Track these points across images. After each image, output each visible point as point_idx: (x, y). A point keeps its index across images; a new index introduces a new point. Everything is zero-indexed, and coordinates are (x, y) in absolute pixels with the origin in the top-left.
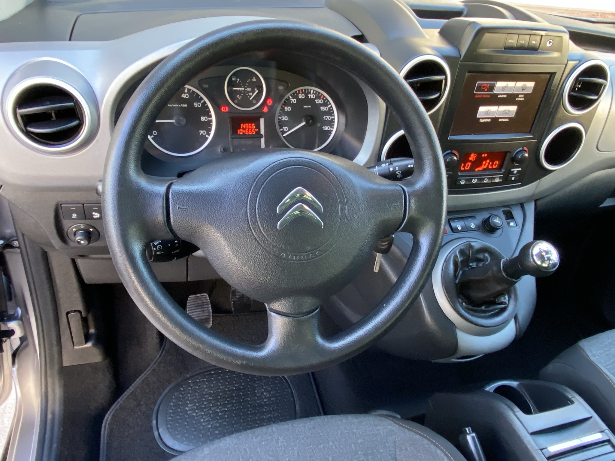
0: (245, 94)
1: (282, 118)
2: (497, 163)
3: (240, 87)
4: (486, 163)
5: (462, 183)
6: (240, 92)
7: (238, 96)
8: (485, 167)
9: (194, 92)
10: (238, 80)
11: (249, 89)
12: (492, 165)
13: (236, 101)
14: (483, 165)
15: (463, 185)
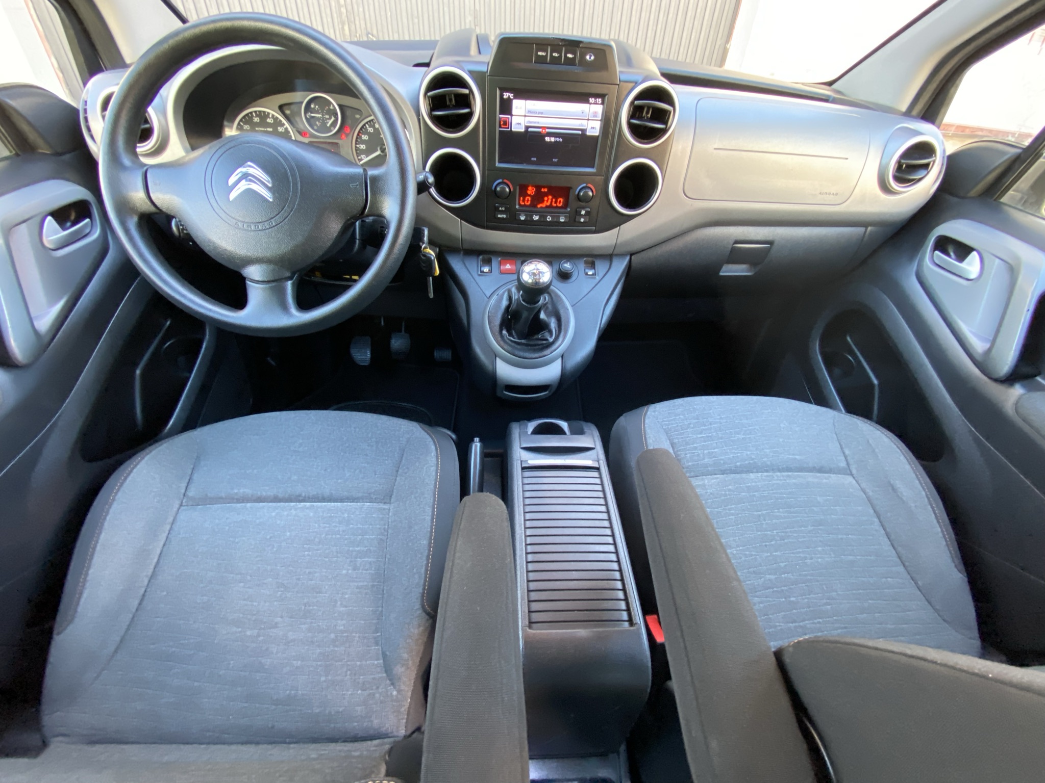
0: (323, 121)
1: (360, 147)
2: (562, 201)
3: (319, 113)
4: (548, 199)
5: (522, 218)
6: (318, 119)
7: (317, 123)
8: (548, 204)
9: (277, 118)
10: (317, 107)
11: (327, 117)
12: (556, 202)
13: (315, 128)
14: (545, 202)
15: (522, 221)
